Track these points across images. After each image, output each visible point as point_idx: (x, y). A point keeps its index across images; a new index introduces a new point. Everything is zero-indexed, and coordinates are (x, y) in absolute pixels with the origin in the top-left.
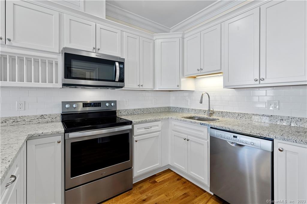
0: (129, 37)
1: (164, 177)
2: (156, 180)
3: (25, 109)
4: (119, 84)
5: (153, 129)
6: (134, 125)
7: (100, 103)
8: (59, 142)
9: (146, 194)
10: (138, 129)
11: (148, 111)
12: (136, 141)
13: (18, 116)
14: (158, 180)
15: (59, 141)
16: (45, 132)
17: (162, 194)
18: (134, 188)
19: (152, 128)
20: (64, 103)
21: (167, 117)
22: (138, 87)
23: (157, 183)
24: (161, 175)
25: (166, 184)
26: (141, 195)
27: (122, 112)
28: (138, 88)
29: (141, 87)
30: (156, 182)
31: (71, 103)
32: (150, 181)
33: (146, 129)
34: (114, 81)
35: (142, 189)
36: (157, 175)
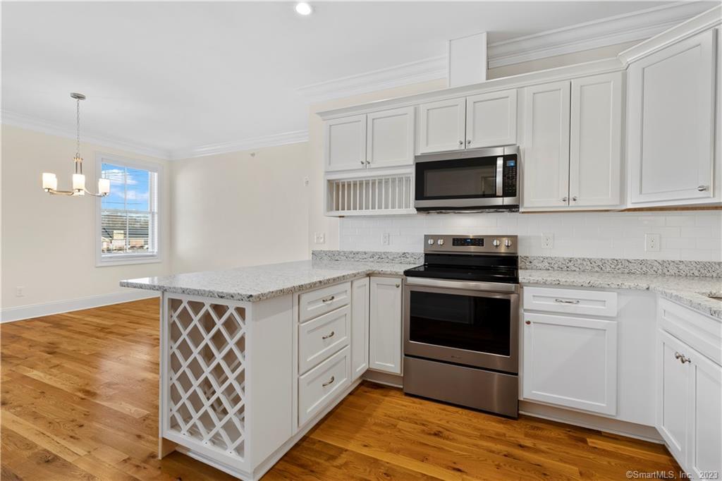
0: (537, 93)
1: (618, 448)
2: (588, 440)
3: (389, 244)
4: (507, 201)
5: (583, 307)
6: (525, 287)
7: (483, 239)
8: (398, 287)
9: (536, 442)
10: (534, 296)
11: (620, 266)
12: (528, 323)
13: (383, 251)
14: (592, 441)
15: (398, 284)
16: (384, 269)
17: (575, 465)
18: (523, 422)
19: (579, 305)
20: (427, 237)
21: (645, 286)
22: (563, 204)
23: (584, 445)
24: (618, 442)
25: (608, 459)
26: (523, 437)
27: (535, 262)
28: (564, 207)
29: (572, 203)
30: (585, 442)
31: (436, 238)
32: (571, 433)
33: (561, 301)
34: (495, 196)
35: (539, 432)
36: (603, 434)
